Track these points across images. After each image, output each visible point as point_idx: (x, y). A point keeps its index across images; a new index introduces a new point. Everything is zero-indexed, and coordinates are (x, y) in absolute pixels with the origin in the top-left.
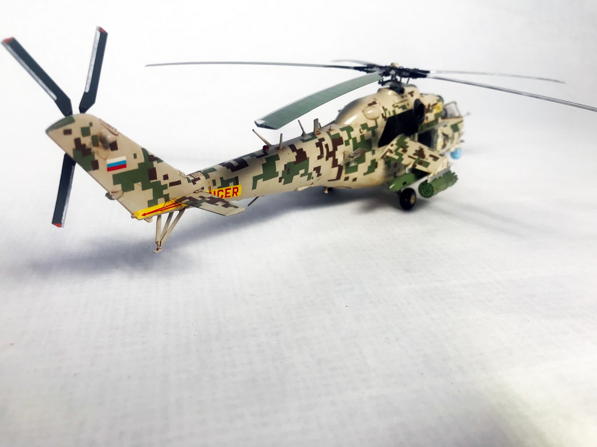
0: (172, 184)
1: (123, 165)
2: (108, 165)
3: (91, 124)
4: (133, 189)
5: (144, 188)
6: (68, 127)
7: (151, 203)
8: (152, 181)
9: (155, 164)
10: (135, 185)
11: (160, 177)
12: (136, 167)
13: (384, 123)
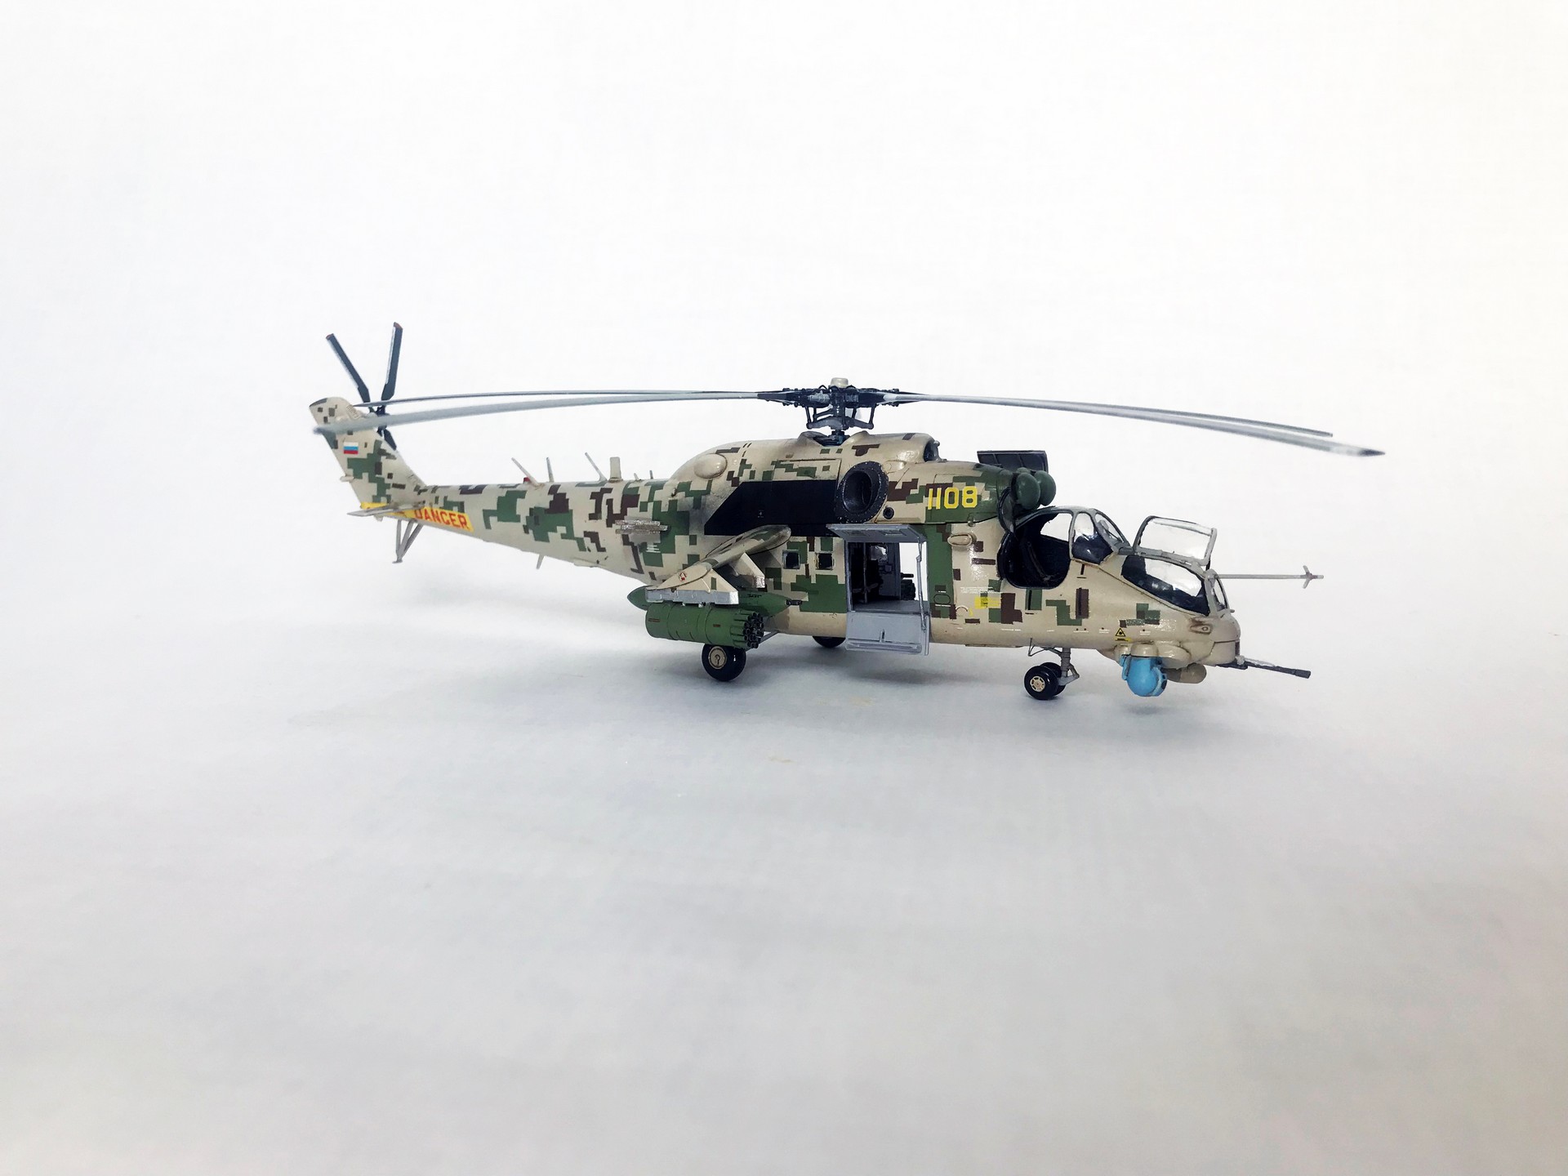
0: (395, 486)
1: (354, 451)
2: (345, 447)
3: (336, 406)
4: (361, 477)
5: (371, 480)
6: (321, 405)
7: (376, 499)
8: (377, 476)
9: (383, 459)
10: (363, 474)
11: (384, 475)
12: (365, 457)
13: (730, 490)
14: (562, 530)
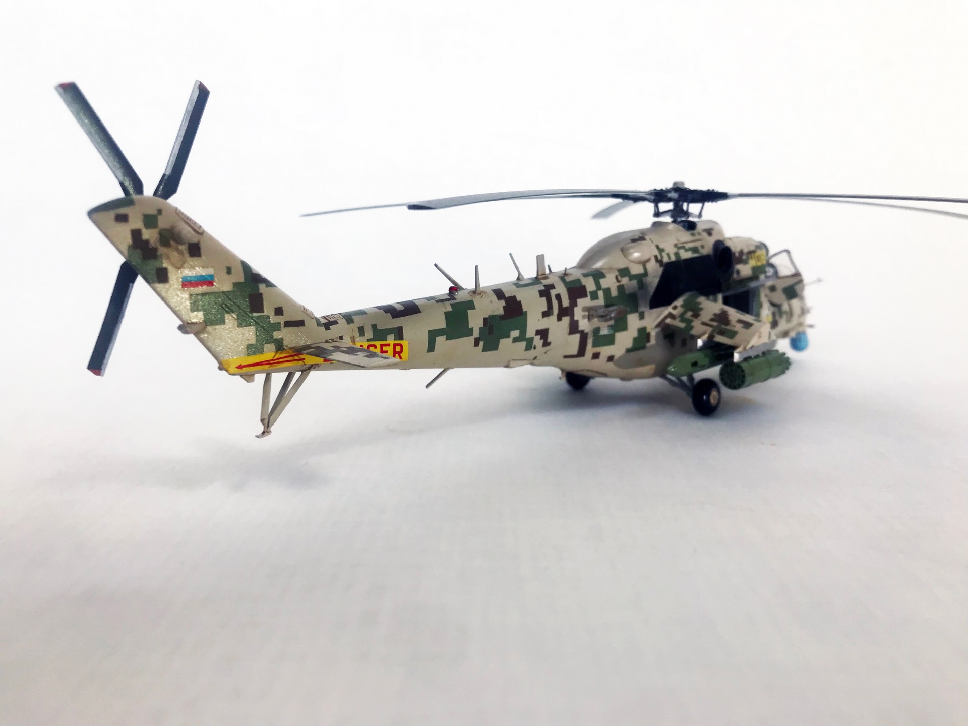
1: (208, 281)
2: (183, 278)
3: (159, 211)
5: (241, 324)
10: (227, 317)
12: (229, 288)
13: (660, 270)
14: (515, 333)
